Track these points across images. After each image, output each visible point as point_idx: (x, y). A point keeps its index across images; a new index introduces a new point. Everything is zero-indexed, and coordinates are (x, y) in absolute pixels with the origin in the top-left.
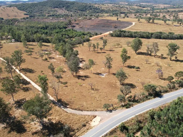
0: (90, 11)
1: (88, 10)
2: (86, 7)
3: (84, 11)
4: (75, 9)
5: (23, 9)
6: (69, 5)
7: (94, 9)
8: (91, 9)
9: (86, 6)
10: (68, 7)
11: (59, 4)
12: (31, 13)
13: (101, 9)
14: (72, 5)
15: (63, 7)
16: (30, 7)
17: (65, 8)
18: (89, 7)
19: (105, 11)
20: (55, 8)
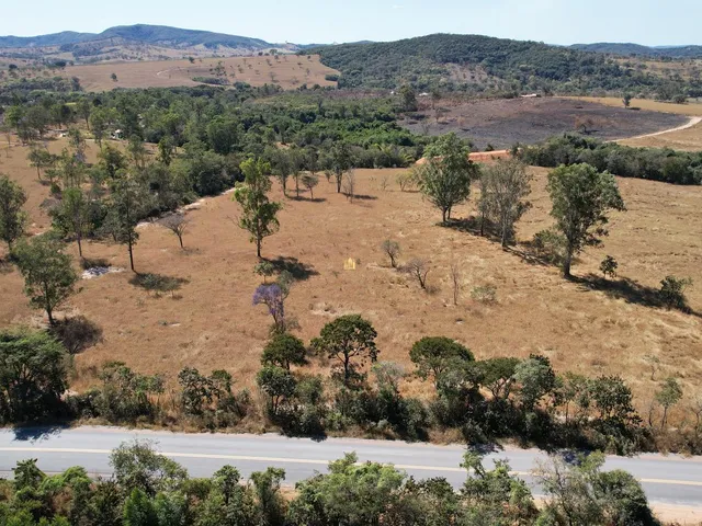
0: (586, 78)
1: (576, 77)
2: (572, 63)
3: (557, 78)
4: (523, 70)
5: (337, 62)
6: (505, 53)
7: (602, 70)
8: (590, 72)
9: (573, 60)
10: (500, 59)
11: (469, 49)
12: (353, 74)
13: (635, 75)
14: (515, 54)
15: (481, 59)
16: (364, 58)
17: (484, 62)
18: (584, 63)
19: (650, 84)
20: (447, 61)
